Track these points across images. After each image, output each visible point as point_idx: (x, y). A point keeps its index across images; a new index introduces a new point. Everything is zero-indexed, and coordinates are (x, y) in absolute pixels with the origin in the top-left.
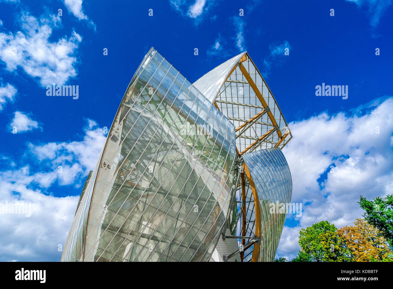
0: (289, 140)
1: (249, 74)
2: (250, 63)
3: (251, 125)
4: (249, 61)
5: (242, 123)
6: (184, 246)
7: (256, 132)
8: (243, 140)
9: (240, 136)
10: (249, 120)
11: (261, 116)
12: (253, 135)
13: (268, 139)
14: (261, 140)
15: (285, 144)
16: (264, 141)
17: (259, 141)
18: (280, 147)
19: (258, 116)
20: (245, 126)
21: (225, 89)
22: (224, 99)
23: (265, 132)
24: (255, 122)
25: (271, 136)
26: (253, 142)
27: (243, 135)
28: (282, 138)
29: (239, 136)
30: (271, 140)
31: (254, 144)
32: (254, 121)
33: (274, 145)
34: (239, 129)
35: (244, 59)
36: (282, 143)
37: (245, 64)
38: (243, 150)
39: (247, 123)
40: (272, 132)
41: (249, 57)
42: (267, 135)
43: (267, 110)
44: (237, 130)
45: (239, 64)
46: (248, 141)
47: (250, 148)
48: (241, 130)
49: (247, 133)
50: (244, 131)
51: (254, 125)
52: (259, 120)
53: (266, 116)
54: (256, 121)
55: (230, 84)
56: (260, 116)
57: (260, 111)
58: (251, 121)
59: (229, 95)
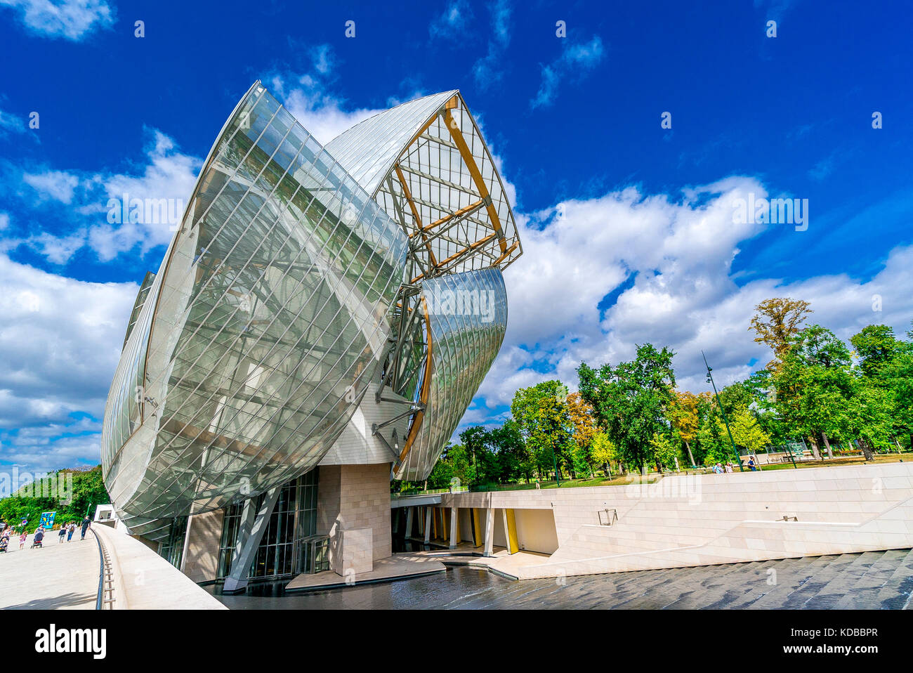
0: (518, 257)
1: (462, 132)
2: (465, 113)
3: (460, 221)
4: (462, 109)
5: (445, 215)
6: (303, 413)
7: (466, 236)
8: (444, 243)
9: (440, 236)
10: (456, 211)
11: (478, 209)
12: (462, 238)
13: (486, 248)
14: (473, 248)
15: (512, 262)
16: (478, 251)
17: (471, 250)
18: (502, 266)
19: (471, 209)
20: (448, 219)
21: (418, 149)
22: (415, 167)
23: (481, 237)
24: (465, 218)
25: (490, 245)
26: (461, 249)
27: (445, 234)
28: (505, 252)
29: (437, 236)
30: (490, 251)
31: (462, 254)
32: (465, 214)
33: (493, 261)
34: (439, 224)
35: (452, 104)
36: (507, 259)
37: (456, 114)
38: (444, 259)
39: (452, 216)
40: (492, 238)
41: (462, 102)
42: (483, 242)
43: (487, 201)
44: (435, 225)
45: (445, 112)
46: (453, 246)
47: (456, 258)
48: (442, 226)
49: (453, 233)
50: (448, 229)
51: (464, 222)
52: (474, 216)
53: (484, 210)
54: (468, 215)
55: (428, 141)
56: (474, 208)
57: (476, 200)
58: (459, 215)
59: (424, 161)
